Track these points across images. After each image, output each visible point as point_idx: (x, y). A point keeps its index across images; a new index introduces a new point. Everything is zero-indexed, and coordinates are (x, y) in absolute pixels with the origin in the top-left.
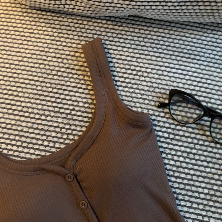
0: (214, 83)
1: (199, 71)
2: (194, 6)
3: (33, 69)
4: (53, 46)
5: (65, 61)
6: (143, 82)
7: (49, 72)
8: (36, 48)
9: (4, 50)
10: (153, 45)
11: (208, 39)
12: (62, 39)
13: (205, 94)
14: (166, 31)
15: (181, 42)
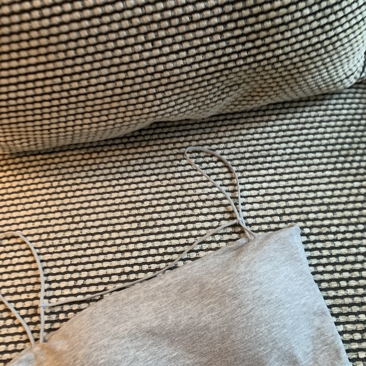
0: (305, 189)
1: (277, 178)
4: (54, 201)
5: (77, 219)
6: (200, 216)
7: (56, 242)
11: (276, 128)
12: (67, 189)
13: (296, 210)
14: (212, 135)
15: (238, 144)
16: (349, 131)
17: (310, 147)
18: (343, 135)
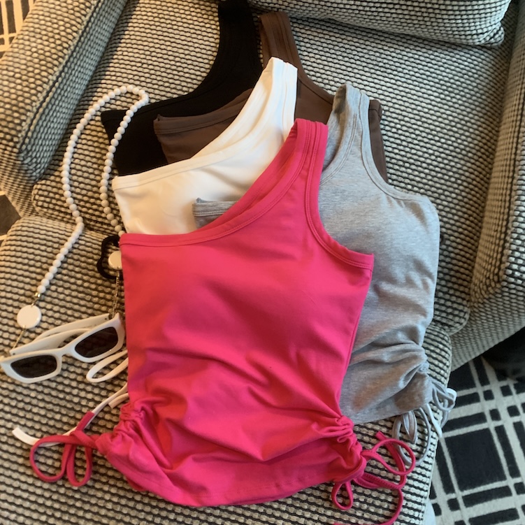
0: (411, 101)
1: (395, 87)
2: (391, 9)
3: (201, 65)
8: (207, 43)
9: (169, 41)
10: (345, 55)
11: (411, 55)
13: (398, 111)
14: (361, 41)
15: (378, 54)
16: (462, 77)
17: (428, 76)
18: (457, 78)
